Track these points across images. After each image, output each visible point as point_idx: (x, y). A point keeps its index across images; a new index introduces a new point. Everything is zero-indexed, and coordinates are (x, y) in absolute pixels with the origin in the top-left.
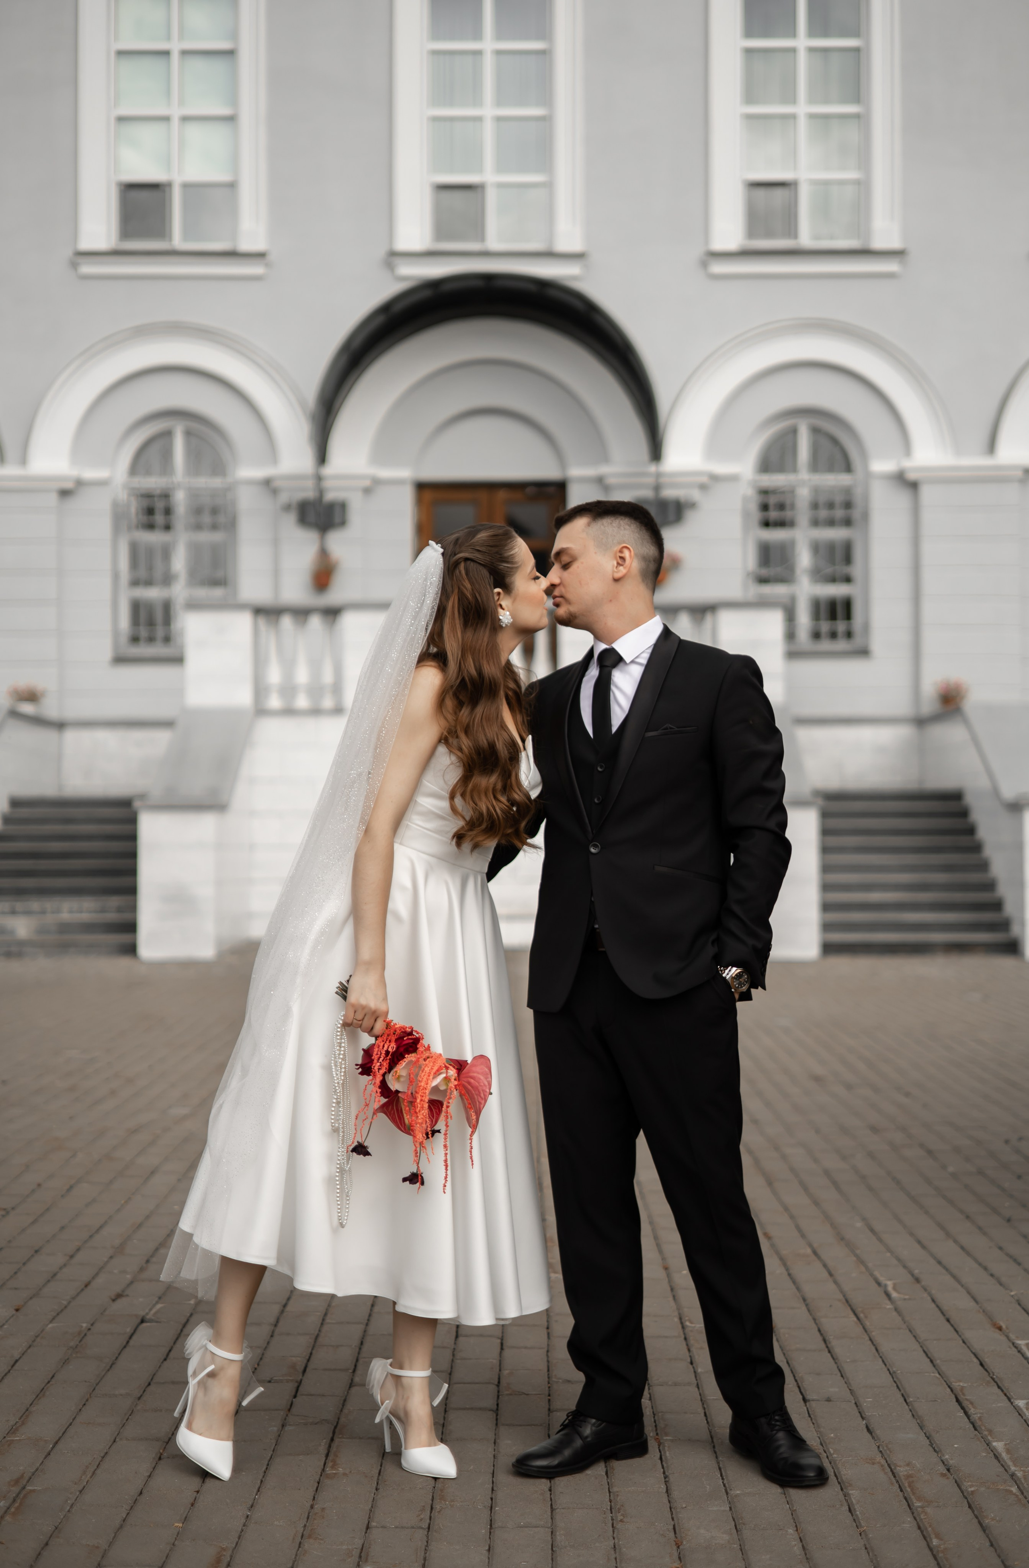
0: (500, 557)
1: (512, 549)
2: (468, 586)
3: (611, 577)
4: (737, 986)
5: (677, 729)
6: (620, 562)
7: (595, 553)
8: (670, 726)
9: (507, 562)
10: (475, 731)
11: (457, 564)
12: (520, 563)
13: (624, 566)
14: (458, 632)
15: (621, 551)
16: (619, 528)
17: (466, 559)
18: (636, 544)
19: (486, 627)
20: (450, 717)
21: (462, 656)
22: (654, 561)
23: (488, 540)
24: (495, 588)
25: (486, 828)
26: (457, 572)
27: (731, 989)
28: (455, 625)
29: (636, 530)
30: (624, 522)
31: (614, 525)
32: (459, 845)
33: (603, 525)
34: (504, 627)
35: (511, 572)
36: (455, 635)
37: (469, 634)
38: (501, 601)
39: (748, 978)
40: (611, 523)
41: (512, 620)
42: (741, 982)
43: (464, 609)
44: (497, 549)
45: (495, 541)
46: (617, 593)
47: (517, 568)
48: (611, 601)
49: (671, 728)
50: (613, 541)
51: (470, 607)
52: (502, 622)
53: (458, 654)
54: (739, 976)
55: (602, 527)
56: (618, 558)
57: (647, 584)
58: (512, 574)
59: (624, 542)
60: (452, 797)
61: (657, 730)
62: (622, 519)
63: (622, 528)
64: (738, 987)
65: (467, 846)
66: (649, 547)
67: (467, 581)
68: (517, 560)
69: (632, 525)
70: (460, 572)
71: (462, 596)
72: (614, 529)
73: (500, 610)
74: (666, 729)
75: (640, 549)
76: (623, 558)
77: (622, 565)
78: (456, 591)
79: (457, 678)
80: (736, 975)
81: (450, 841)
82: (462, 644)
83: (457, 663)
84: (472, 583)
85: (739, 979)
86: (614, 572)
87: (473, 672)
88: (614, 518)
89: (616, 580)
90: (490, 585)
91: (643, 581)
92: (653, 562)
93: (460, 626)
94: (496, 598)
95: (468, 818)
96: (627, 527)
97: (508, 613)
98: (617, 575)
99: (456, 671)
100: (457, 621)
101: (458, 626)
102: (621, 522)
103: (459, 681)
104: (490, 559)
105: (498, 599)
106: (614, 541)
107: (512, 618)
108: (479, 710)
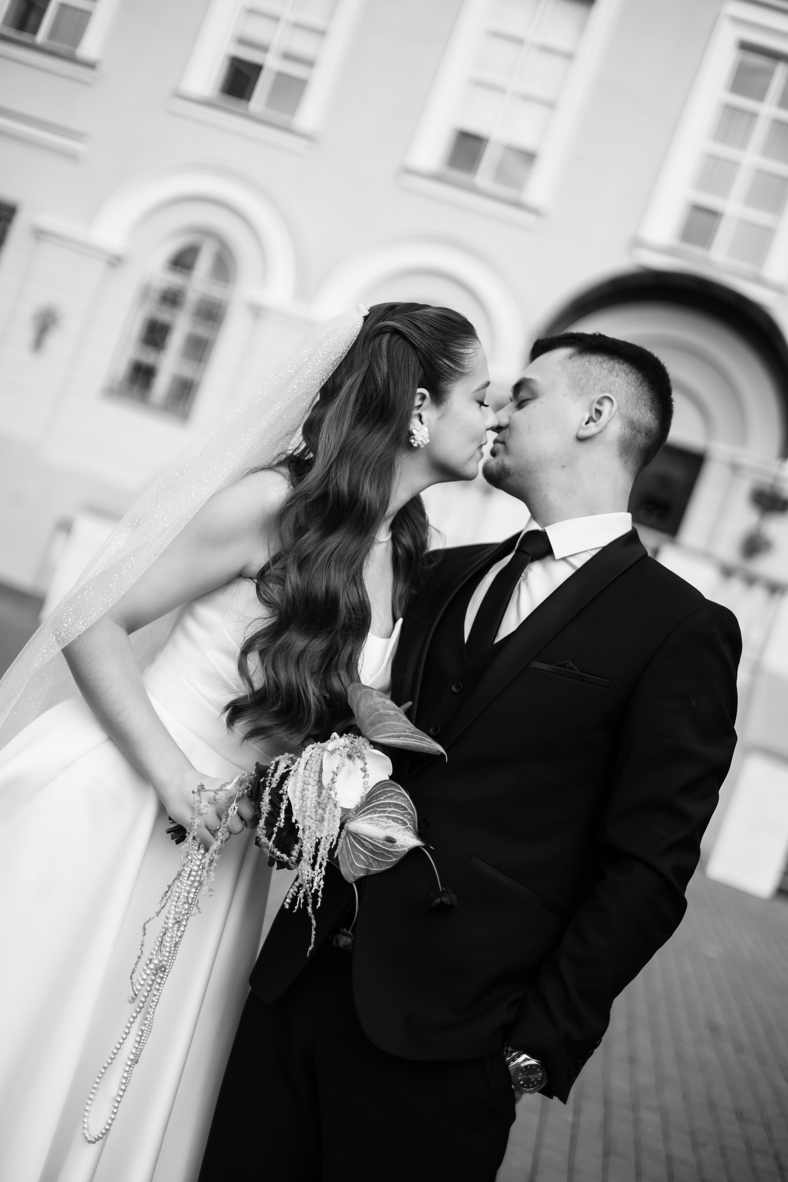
0: (444, 349)
1: (464, 346)
2: (385, 367)
3: (575, 433)
4: (522, 1083)
5: (579, 673)
6: (594, 417)
7: (565, 395)
8: (571, 664)
9: (451, 360)
10: (314, 569)
11: (381, 332)
12: (468, 370)
13: (597, 423)
14: (346, 423)
15: (600, 403)
16: (610, 371)
17: (395, 331)
18: (627, 401)
19: (387, 433)
20: (288, 538)
21: (337, 459)
22: (646, 434)
23: (435, 318)
24: (419, 387)
25: (277, 711)
26: (377, 341)
27: (511, 1084)
28: (345, 413)
29: (633, 383)
30: (621, 366)
31: (605, 366)
32: (231, 722)
33: (589, 362)
34: (415, 448)
35: (452, 376)
36: (340, 425)
37: (360, 432)
38: (423, 410)
39: (543, 1078)
40: (601, 362)
41: (428, 441)
42: (530, 1079)
43: (365, 397)
44: (442, 336)
45: (444, 324)
46: (576, 459)
47: (462, 374)
48: (564, 467)
49: (571, 668)
50: (594, 386)
51: (375, 395)
52: (414, 439)
53: (332, 454)
54: (530, 1069)
55: (587, 364)
56: (594, 411)
57: (625, 463)
58: (452, 378)
59: (610, 392)
60: (246, 651)
61: (551, 664)
62: (619, 362)
63: (615, 374)
64: (522, 1085)
65: (241, 727)
66: (644, 412)
67: (385, 360)
68: (466, 363)
69: (631, 374)
70: (380, 345)
71: (369, 376)
72: (603, 371)
73: (415, 421)
74: (564, 666)
75: (630, 409)
76: (599, 412)
77: (595, 421)
78: (364, 368)
79: (319, 486)
80: (526, 1067)
81: (218, 714)
82: (344, 442)
83: (325, 467)
84: (390, 366)
85: (528, 1074)
86: (580, 427)
87: (344, 486)
88: (608, 358)
89: (581, 439)
90: (414, 378)
91: (621, 455)
92: (643, 434)
93: (352, 416)
94: (417, 402)
95: (257, 686)
96: (622, 374)
97: (426, 429)
98: (584, 433)
99: (320, 476)
100: (350, 409)
101: (348, 416)
102: (617, 366)
103: (318, 492)
104: (427, 344)
105: (420, 406)
106: (596, 387)
107: (430, 438)
108: (333, 541)
